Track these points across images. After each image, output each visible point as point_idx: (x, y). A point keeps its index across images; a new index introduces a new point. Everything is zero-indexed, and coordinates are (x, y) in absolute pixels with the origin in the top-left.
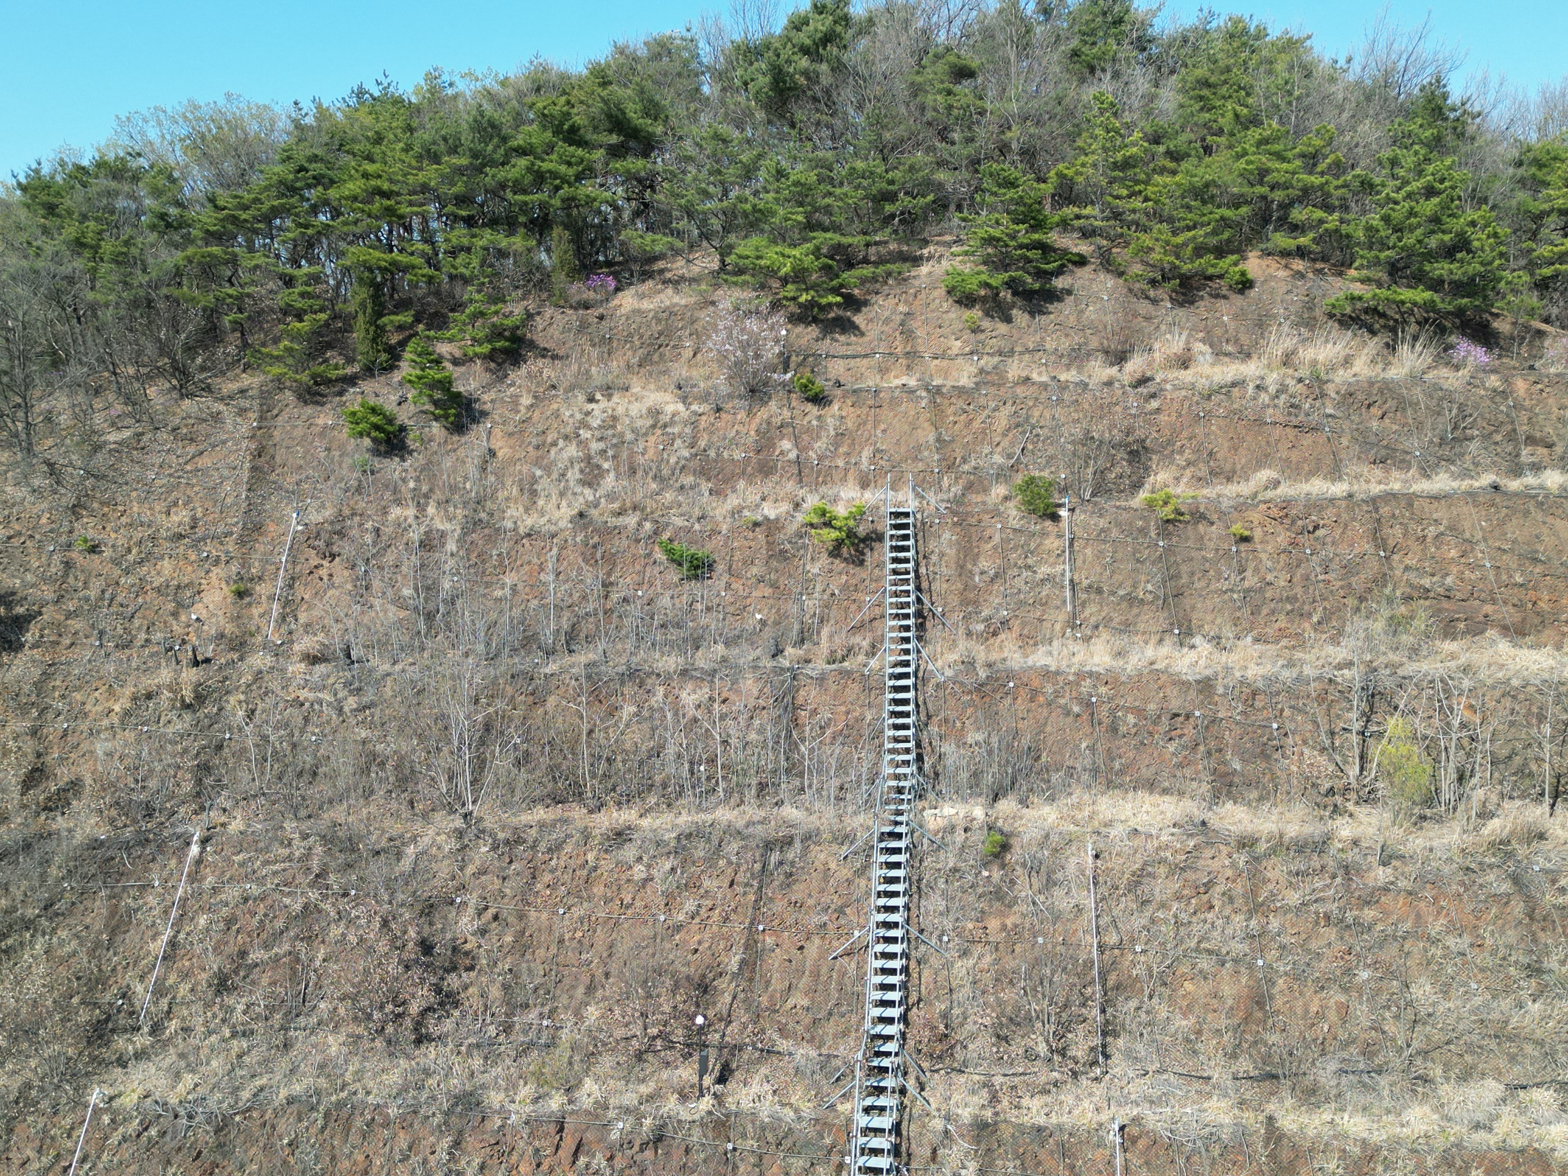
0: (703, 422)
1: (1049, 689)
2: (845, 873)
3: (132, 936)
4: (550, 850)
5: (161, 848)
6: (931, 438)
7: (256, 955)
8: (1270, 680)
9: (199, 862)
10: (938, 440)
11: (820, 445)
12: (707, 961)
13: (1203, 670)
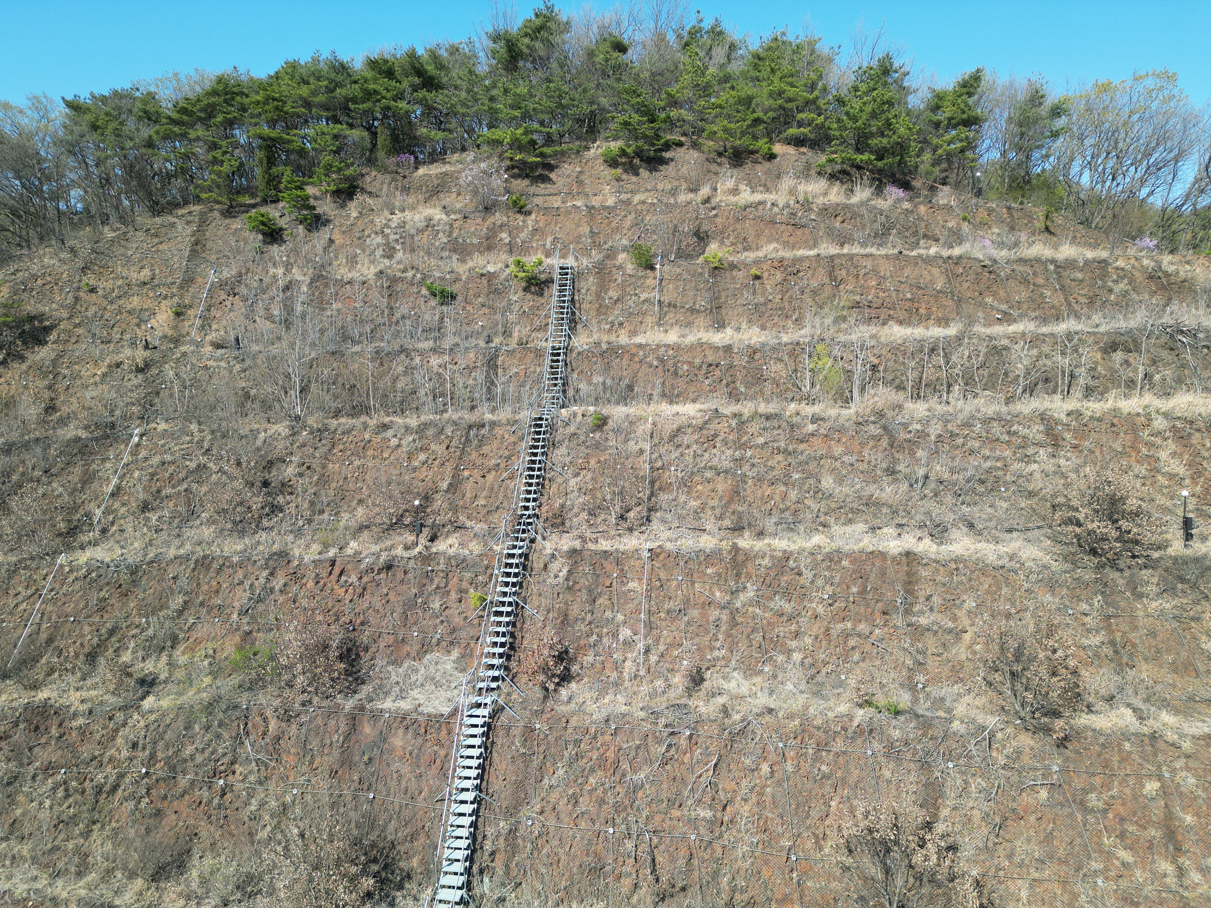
0: (456, 225)
1: (641, 353)
2: (513, 439)
3: (95, 485)
4: (343, 433)
5: (116, 440)
6: (587, 230)
7: (168, 491)
8: (763, 345)
9: (138, 445)
10: (591, 232)
11: (523, 235)
12: (430, 484)
13: (727, 341)
